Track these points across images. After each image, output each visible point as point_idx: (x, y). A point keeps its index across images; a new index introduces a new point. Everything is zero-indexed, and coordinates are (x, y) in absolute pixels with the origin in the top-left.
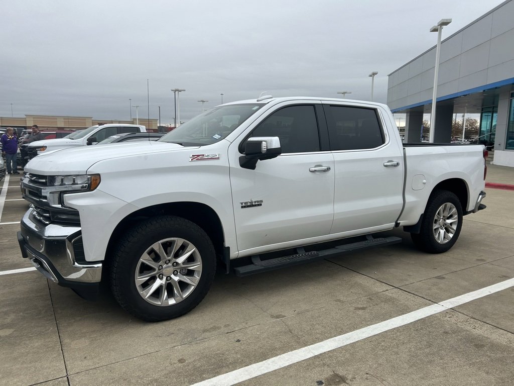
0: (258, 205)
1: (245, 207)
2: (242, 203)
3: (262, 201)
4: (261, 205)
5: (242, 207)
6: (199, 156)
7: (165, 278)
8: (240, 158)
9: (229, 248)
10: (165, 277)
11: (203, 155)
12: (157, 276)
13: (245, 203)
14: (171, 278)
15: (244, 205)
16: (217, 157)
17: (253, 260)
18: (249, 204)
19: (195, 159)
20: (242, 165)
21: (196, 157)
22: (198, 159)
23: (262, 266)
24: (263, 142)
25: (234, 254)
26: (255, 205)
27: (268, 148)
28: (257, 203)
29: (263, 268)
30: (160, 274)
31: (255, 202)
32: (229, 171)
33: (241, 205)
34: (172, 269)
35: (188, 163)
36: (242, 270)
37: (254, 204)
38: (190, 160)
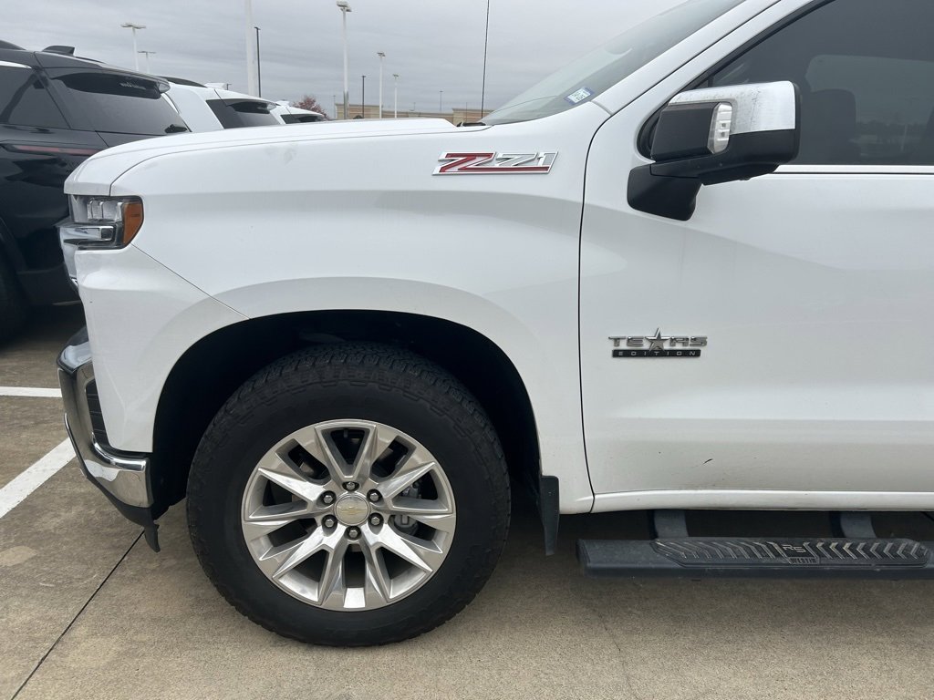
0: (685, 354)
1: (627, 354)
2: (617, 340)
3: (703, 341)
4: (697, 354)
5: (616, 354)
6: (471, 157)
7: (341, 529)
8: (634, 174)
9: (553, 482)
10: (345, 528)
11: (489, 155)
12: (319, 520)
13: (630, 341)
14: (360, 533)
15: (623, 346)
16: (540, 164)
17: (660, 525)
18: (646, 346)
19: (456, 169)
20: (637, 201)
21: (461, 162)
22: (465, 169)
23: (675, 558)
24: (722, 107)
25: (573, 499)
26: (673, 354)
27: (736, 132)
28: (679, 347)
29: (677, 566)
30: (327, 517)
31: (673, 341)
32: (580, 219)
33: (611, 347)
34: (364, 508)
35: (427, 178)
36: (599, 554)
37: (666, 346)
38: (437, 171)
